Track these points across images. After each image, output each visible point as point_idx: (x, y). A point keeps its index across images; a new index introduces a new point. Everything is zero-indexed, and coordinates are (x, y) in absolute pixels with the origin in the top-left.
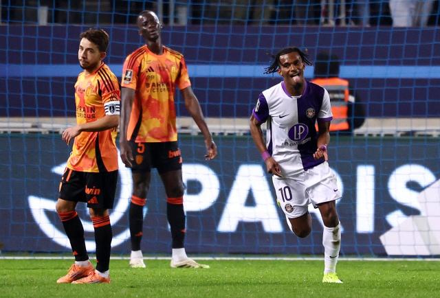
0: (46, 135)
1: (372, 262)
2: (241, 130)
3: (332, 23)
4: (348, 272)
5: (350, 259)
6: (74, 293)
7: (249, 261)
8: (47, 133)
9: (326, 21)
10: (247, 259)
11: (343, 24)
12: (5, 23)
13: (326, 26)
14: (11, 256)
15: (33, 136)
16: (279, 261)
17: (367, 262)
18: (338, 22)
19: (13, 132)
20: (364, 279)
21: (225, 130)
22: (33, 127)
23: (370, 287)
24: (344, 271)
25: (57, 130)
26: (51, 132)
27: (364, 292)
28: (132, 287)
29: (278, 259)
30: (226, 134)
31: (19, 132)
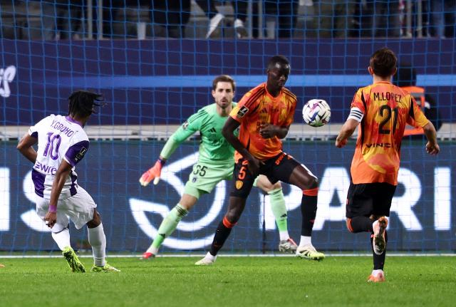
0: (145, 142)
1: (449, 257)
2: (326, 136)
3: (410, 35)
4: (427, 266)
5: (429, 255)
6: (172, 288)
7: (335, 257)
8: (146, 140)
9: (405, 34)
10: (333, 255)
11: (420, 36)
12: (109, 37)
13: (404, 37)
14: (114, 254)
15: (134, 143)
16: (363, 257)
17: (444, 257)
18: (415, 34)
19: (115, 139)
20: (442, 273)
21: (311, 136)
22: (134, 134)
23: (447, 281)
24: (423, 265)
25: (156, 137)
26: (150, 139)
27: (441, 285)
28: (226, 282)
29: (362, 255)
30: (312, 139)
31: (120, 139)
